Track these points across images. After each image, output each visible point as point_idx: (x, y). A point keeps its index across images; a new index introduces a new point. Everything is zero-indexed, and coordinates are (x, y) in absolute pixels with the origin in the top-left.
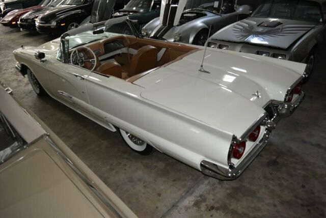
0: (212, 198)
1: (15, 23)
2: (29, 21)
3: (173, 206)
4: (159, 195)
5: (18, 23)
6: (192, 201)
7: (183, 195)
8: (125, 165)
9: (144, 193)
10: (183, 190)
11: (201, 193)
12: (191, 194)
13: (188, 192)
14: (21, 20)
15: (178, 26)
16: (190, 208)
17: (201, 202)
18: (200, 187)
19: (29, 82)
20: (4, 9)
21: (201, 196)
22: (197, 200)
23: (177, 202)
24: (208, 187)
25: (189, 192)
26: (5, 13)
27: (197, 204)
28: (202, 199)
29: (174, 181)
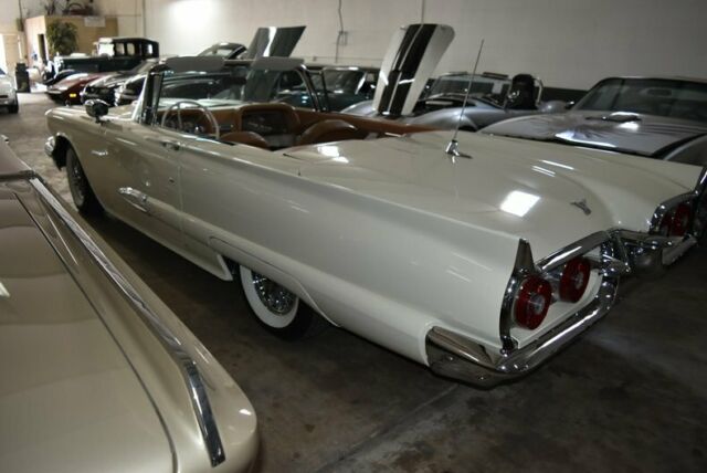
0: (450, 451)
1: (75, 95)
2: (103, 91)
3: (342, 459)
4: (310, 428)
5: (81, 94)
6: (394, 454)
7: (373, 436)
8: (239, 356)
9: (269, 419)
10: (374, 425)
11: (420, 438)
12: (395, 437)
13: (385, 431)
14: (89, 89)
15: (409, 116)
16: (385, 468)
17: (417, 458)
18: (419, 424)
19: (68, 189)
20: (60, 69)
21: (418, 445)
22: (407, 453)
23: (353, 452)
24: (440, 427)
25: (388, 431)
26: (61, 77)
27: (405, 461)
28: (423, 452)
29: (355, 402)
